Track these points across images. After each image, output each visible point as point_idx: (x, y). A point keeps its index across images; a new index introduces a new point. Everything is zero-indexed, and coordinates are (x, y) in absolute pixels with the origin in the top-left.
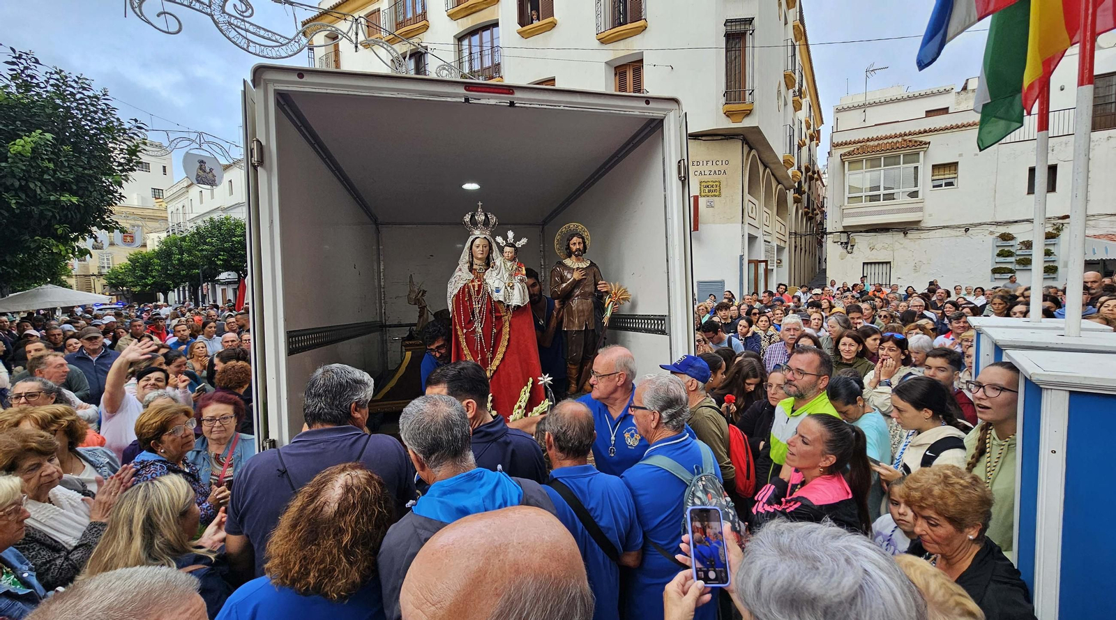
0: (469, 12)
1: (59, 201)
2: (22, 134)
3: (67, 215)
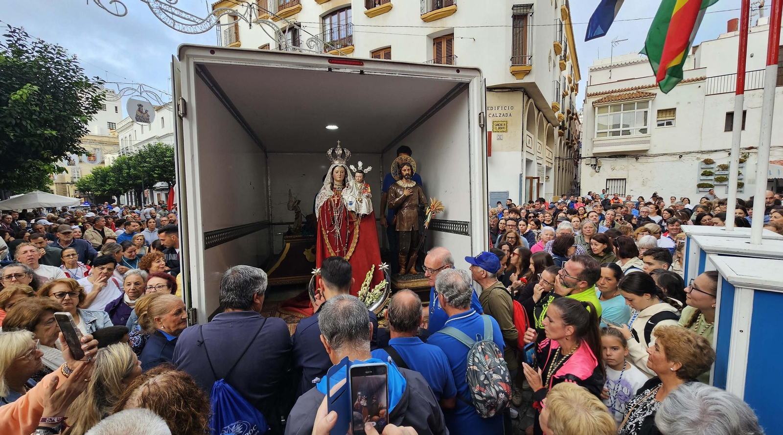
1: (44, 134)
2: (17, 87)
3: (49, 144)
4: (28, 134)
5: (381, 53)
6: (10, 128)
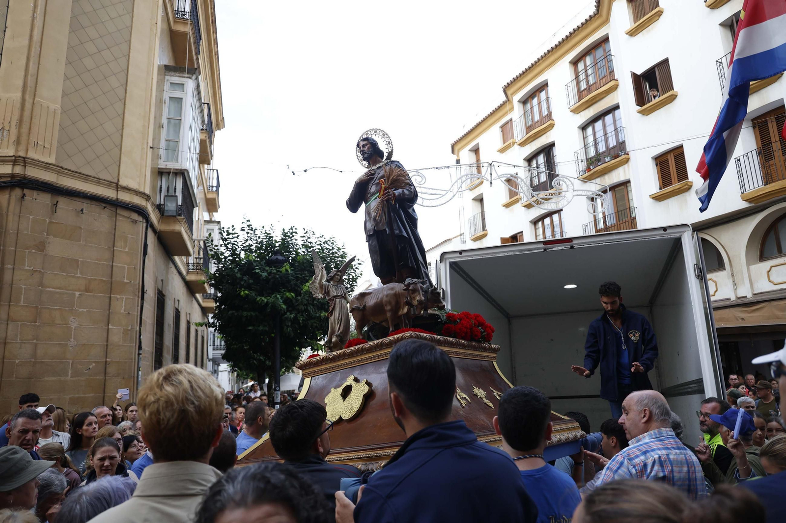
0: (590, 103)
1: (320, 316)
2: (308, 278)
3: (322, 325)
4: (310, 317)
5: (669, 157)
6: (301, 314)
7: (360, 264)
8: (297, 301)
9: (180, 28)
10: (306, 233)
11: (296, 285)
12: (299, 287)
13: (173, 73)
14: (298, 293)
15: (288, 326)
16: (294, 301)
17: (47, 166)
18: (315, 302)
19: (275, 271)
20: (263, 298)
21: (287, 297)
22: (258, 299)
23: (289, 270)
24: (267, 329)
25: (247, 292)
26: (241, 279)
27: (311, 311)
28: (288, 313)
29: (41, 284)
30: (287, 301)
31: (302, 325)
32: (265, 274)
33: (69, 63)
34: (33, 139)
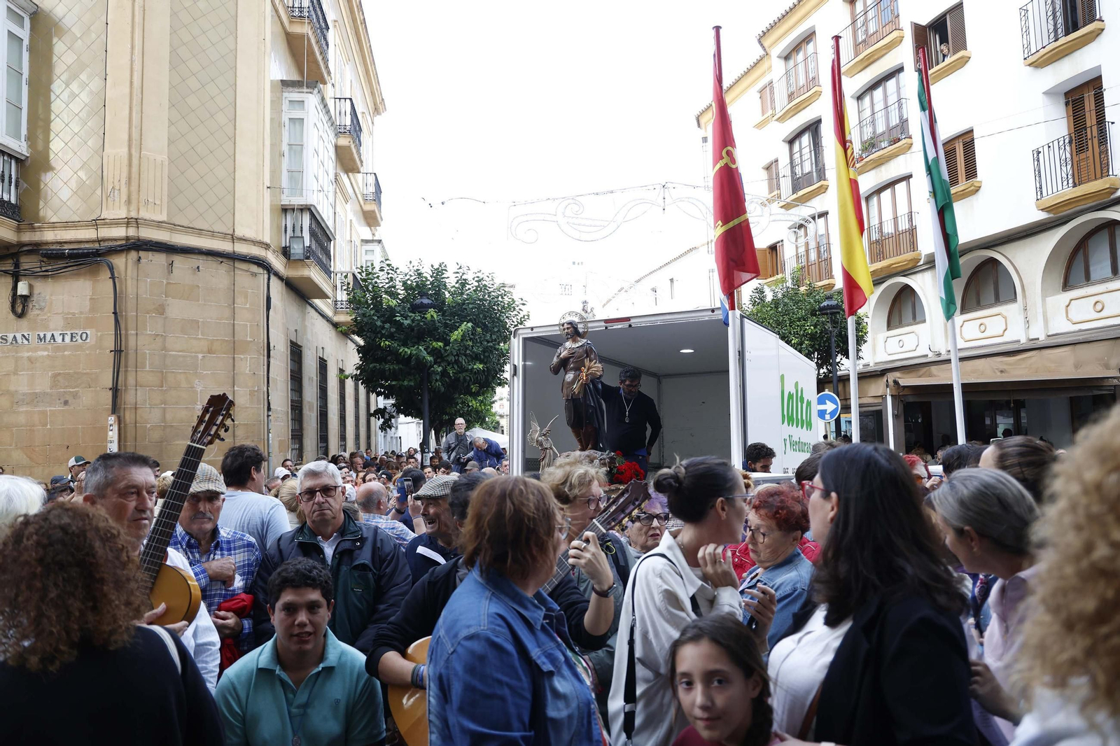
0: (867, 63)
2: (457, 325)
3: (477, 378)
4: (463, 370)
6: (451, 366)
7: (524, 304)
8: (446, 350)
9: (297, 29)
10: (460, 268)
11: (444, 332)
12: (447, 335)
13: (291, 89)
14: (447, 343)
15: (437, 380)
16: (443, 351)
17: (159, 225)
18: (468, 352)
19: (419, 318)
20: (406, 350)
21: (433, 347)
22: (401, 350)
23: (435, 316)
24: (413, 384)
25: (387, 343)
26: (383, 328)
27: (464, 362)
28: (435, 366)
29: (164, 348)
30: (434, 352)
31: (453, 378)
32: (407, 322)
33: (172, 105)
34: (143, 197)
